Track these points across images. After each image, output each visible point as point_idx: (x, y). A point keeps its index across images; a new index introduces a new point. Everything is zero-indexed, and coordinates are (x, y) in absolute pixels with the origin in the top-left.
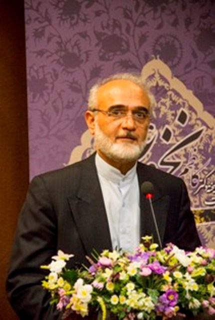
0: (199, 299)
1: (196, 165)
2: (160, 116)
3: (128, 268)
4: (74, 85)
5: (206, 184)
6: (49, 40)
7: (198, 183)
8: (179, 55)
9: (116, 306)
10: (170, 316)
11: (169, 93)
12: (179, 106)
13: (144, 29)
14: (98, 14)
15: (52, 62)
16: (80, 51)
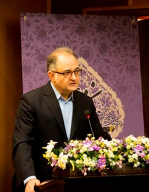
0: (115, 161)
1: (100, 106)
2: (83, 84)
3: (83, 148)
4: (44, 69)
5: (104, 115)
6: (32, 48)
7: (100, 115)
8: (91, 56)
9: (78, 164)
10: (102, 169)
11: (87, 73)
12: (91, 79)
13: (75, 44)
14: (54, 37)
15: (34, 59)
16: (46, 53)
